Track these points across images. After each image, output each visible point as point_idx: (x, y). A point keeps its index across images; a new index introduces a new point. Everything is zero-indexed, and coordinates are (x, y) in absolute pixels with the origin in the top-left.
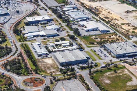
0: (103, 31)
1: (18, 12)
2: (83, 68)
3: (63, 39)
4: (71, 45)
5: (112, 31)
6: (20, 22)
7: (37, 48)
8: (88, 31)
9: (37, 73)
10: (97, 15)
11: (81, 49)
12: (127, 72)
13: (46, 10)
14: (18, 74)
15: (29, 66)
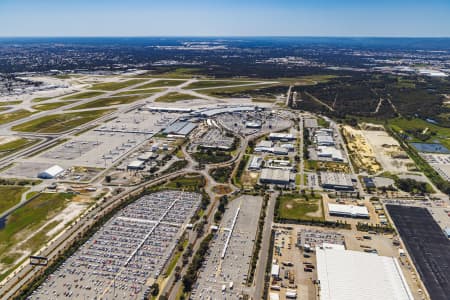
0: (336, 159)
1: (270, 127)
2: (278, 189)
3: (286, 159)
4: (289, 165)
5: (345, 161)
6: (263, 136)
7: (254, 162)
8: (321, 156)
9: (233, 183)
10: (346, 142)
11: (295, 171)
12: (319, 203)
13: (299, 130)
14: (216, 180)
15: (232, 175)
